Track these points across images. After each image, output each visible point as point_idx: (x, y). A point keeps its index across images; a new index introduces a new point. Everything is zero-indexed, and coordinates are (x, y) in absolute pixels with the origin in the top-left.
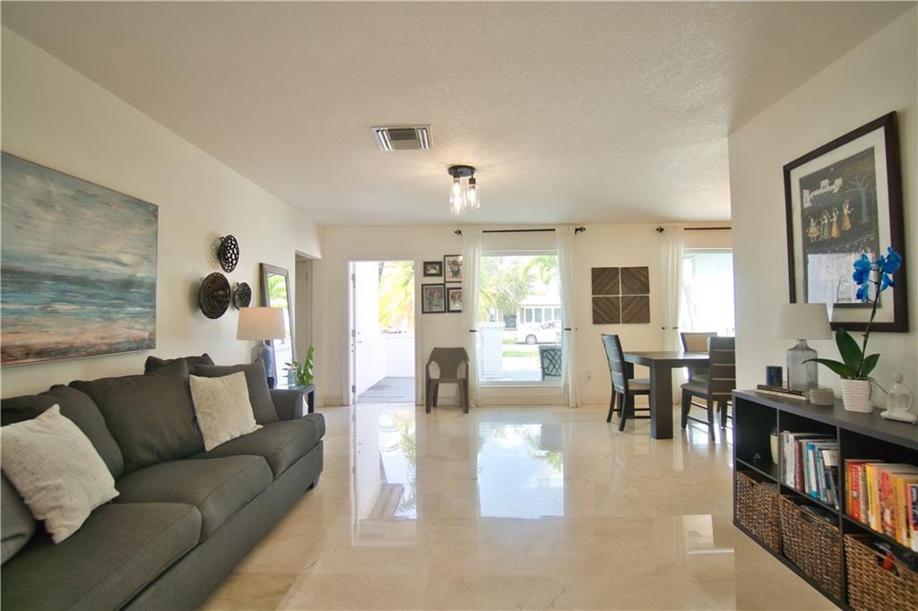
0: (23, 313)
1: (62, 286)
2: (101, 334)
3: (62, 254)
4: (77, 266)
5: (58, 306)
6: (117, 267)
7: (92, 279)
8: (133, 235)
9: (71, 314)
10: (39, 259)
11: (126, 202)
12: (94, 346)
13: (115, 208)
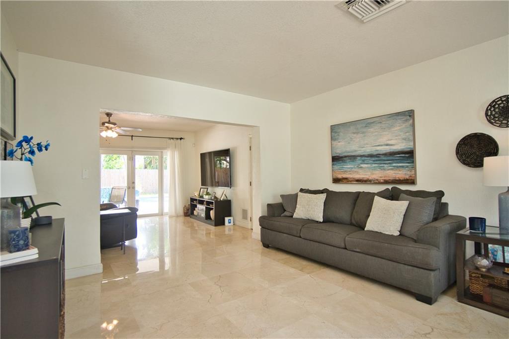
0: (352, 168)
1: (363, 158)
2: (380, 176)
3: (363, 147)
4: (368, 151)
5: (362, 165)
6: (388, 147)
7: (375, 154)
8: (396, 130)
9: (367, 168)
10: (356, 151)
11: (390, 117)
12: (377, 180)
13: (384, 122)
